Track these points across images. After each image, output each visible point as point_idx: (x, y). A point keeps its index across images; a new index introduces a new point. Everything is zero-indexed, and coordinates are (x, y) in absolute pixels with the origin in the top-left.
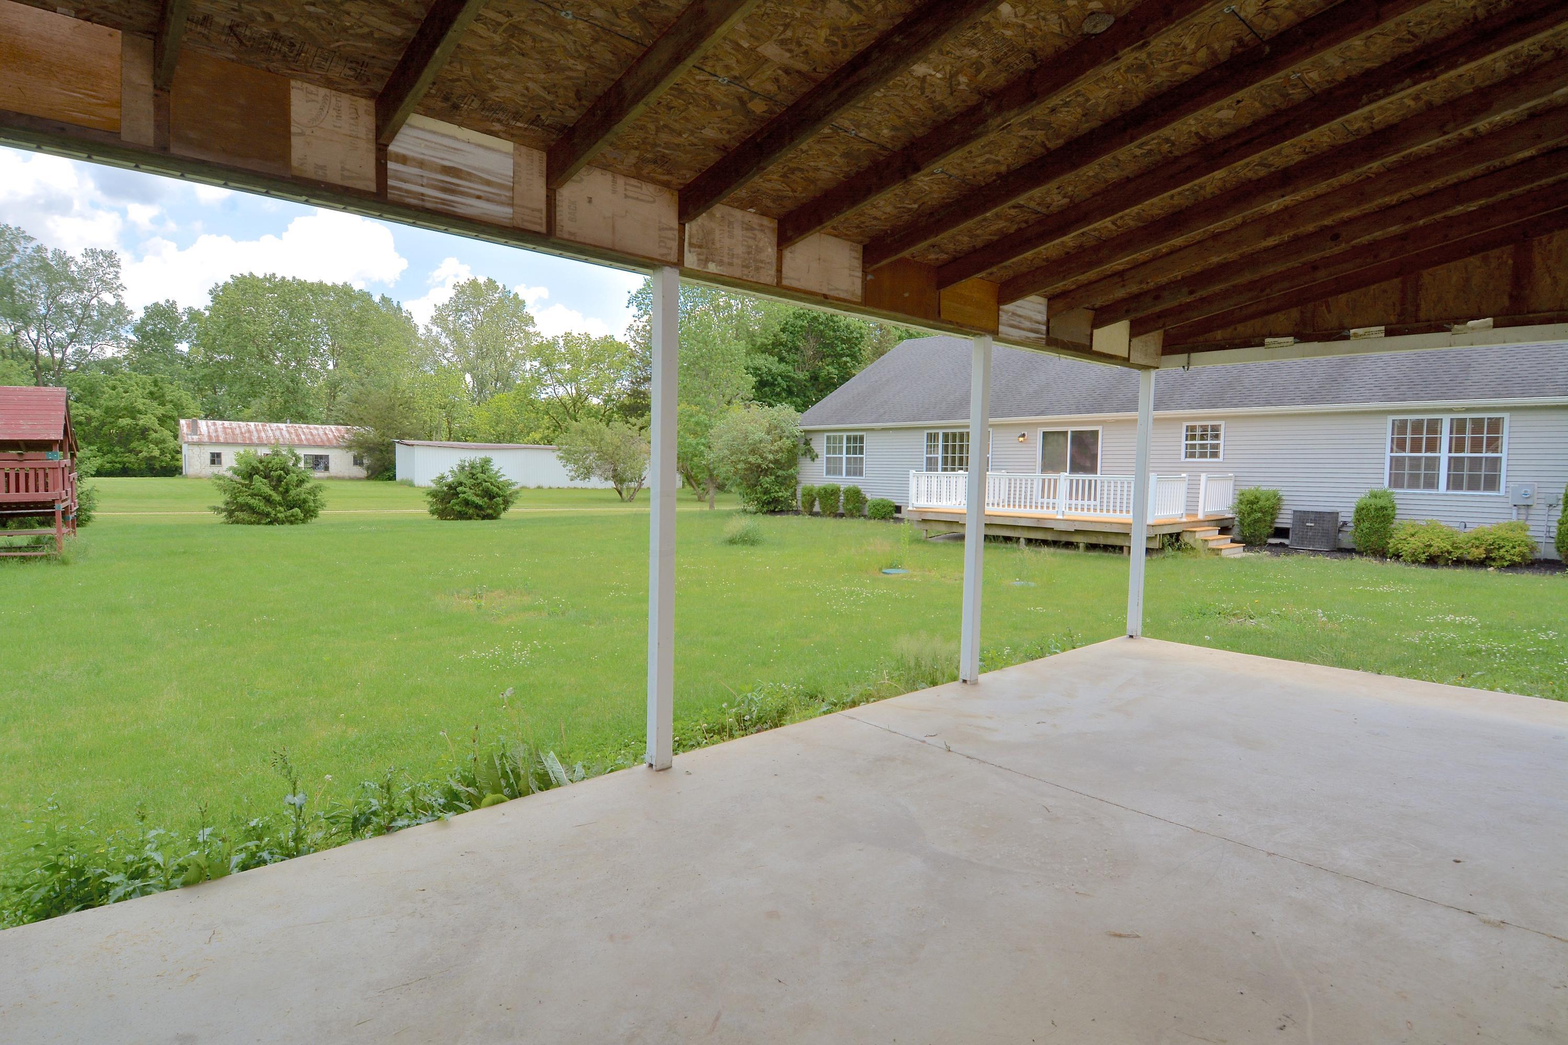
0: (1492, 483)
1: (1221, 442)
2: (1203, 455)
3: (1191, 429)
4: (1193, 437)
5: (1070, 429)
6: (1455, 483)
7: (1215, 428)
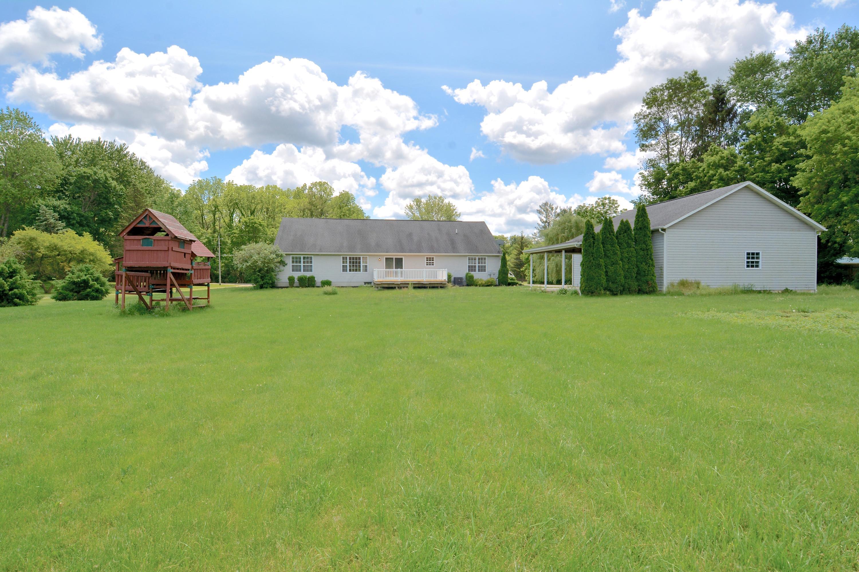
0: (485, 271)
1: (434, 261)
2: (430, 265)
3: (427, 258)
4: (427, 260)
5: (394, 257)
6: (479, 271)
7: (433, 258)
